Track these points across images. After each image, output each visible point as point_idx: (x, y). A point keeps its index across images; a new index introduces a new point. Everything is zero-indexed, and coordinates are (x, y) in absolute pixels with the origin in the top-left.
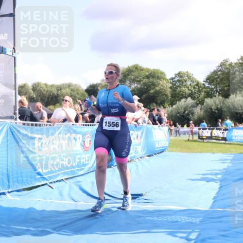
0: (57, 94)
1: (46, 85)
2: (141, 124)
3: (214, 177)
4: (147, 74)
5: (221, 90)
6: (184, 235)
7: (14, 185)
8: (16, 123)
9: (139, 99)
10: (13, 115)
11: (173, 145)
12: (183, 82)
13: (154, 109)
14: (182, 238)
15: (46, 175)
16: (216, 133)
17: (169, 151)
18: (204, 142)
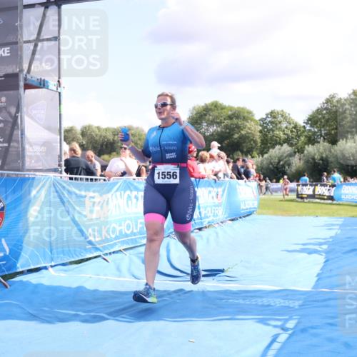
0: (113, 140)
1: (98, 128)
2: (222, 179)
3: (317, 247)
4: (230, 113)
5: (326, 134)
6: (279, 323)
7: (58, 257)
8: (61, 177)
9: (219, 145)
10: (57, 166)
11: (263, 206)
12: (276, 124)
13: (238, 159)
14: (275, 326)
15: (99, 244)
16: (320, 190)
17: (259, 214)
18: (304, 202)
